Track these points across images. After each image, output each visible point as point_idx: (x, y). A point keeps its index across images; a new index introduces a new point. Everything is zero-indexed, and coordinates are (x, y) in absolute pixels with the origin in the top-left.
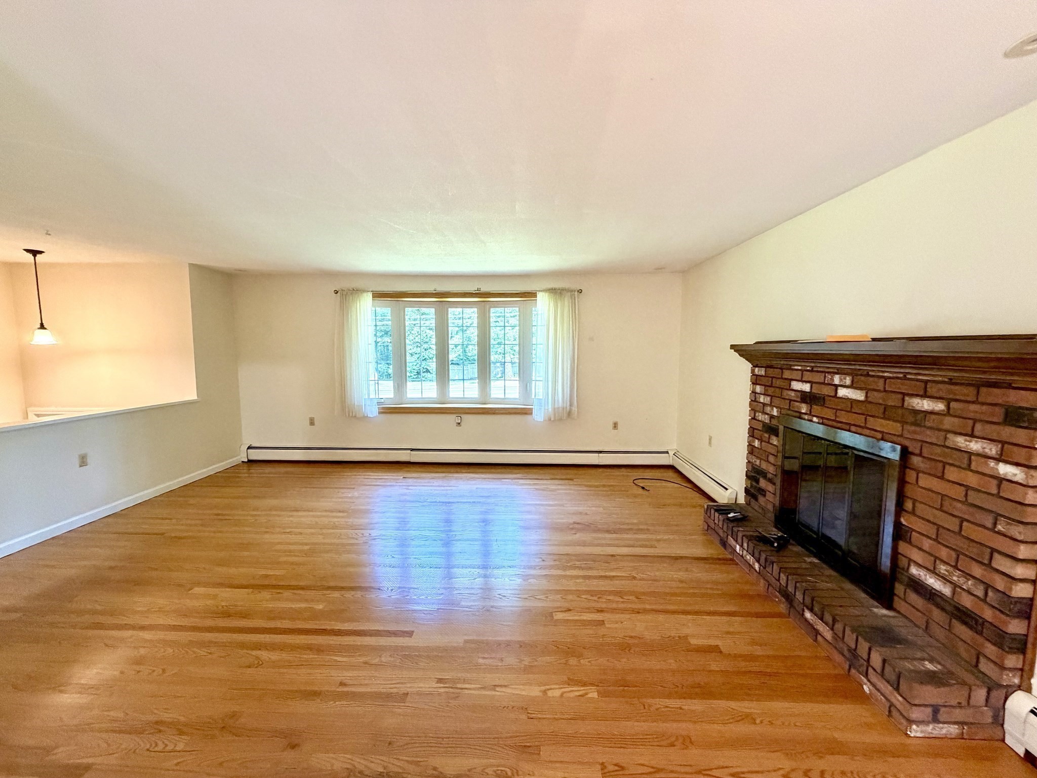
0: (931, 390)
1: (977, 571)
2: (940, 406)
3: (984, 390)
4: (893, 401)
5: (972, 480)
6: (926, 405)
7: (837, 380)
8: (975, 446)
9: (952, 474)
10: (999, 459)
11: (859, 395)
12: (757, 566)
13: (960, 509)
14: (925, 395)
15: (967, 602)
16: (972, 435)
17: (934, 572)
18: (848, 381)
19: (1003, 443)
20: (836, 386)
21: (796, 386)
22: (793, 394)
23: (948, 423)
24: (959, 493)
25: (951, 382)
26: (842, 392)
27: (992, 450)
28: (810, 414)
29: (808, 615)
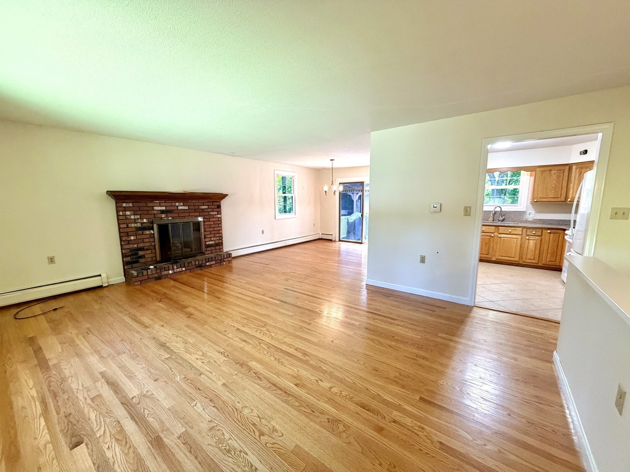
0: (205, 204)
1: (218, 235)
2: (207, 207)
3: (213, 203)
4: (197, 207)
5: (214, 219)
6: (204, 207)
7: (177, 204)
8: (214, 213)
9: (211, 220)
10: (218, 214)
11: (186, 208)
12: (184, 269)
13: (213, 226)
14: (203, 205)
15: (217, 242)
16: (213, 211)
17: (211, 241)
18: (182, 204)
19: (217, 211)
20: (178, 206)
21: (156, 208)
22: (156, 212)
23: (209, 210)
24: (212, 223)
25: (208, 202)
26: (180, 208)
27: (216, 213)
28: (167, 217)
29: (208, 264)
